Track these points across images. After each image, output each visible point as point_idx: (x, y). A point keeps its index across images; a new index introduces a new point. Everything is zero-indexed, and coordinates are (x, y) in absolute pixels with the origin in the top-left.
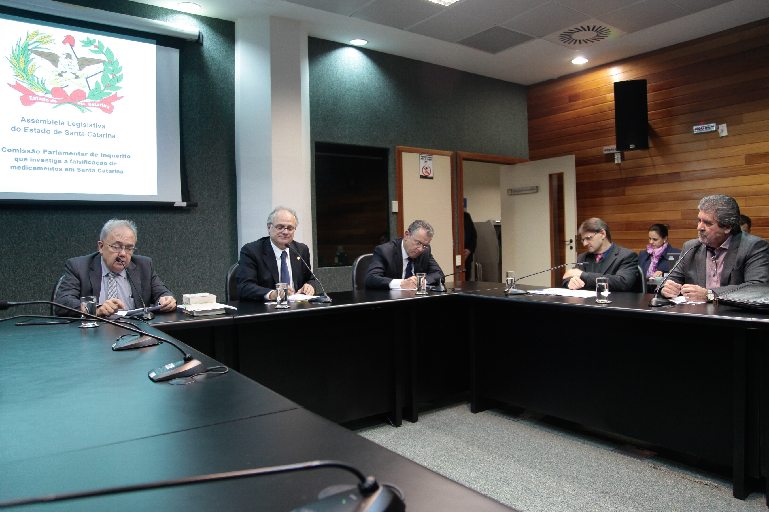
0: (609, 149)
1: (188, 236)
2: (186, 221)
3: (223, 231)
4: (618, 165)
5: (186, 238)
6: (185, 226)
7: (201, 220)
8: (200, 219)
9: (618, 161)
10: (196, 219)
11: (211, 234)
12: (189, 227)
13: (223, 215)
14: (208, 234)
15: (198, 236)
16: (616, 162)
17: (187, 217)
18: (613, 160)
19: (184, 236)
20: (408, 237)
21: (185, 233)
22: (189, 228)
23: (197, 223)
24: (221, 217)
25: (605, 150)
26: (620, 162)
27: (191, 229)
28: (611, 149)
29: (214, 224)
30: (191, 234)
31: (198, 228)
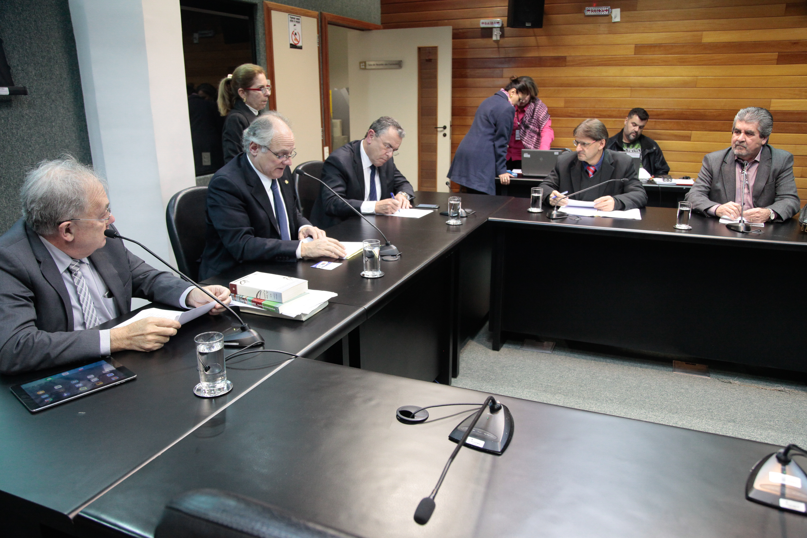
0: (487, 22)
1: (15, 147)
2: (8, 121)
3: (67, 134)
4: (497, 42)
5: (12, 149)
6: (8, 129)
7: (31, 117)
8: (29, 116)
9: (497, 38)
10: (23, 116)
11: (50, 140)
12: (14, 131)
13: (63, 108)
14: (46, 142)
15: (30, 146)
16: (494, 38)
17: (8, 113)
18: (491, 36)
19: (10, 148)
20: (373, 138)
21: (9, 142)
22: (16, 133)
23: (27, 124)
24: (62, 111)
25: (483, 23)
26: (499, 38)
27: (17, 134)
28: (489, 22)
29: (54, 124)
30: (20, 142)
31: (29, 131)
